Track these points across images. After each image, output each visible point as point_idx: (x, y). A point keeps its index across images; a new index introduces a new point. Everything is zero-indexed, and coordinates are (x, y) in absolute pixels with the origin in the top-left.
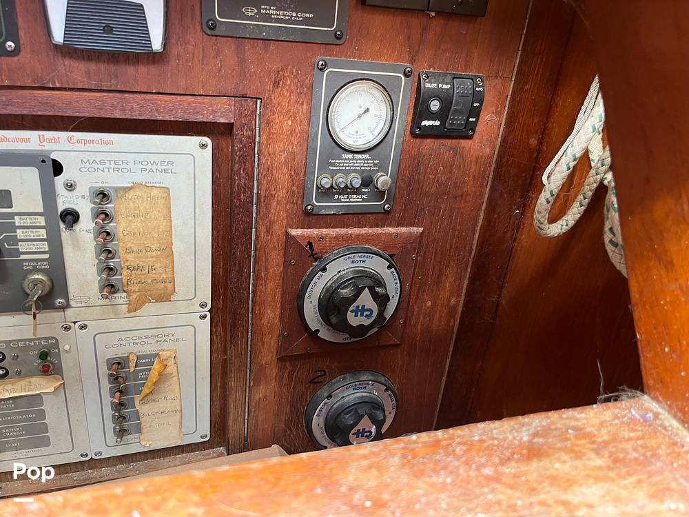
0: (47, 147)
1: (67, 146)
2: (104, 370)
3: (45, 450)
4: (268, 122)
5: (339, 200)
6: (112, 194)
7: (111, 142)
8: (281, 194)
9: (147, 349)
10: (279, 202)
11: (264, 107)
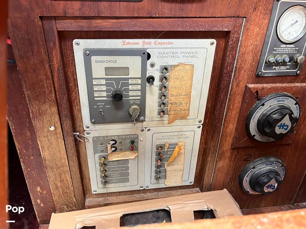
0: (146, 46)
1: (154, 46)
2: (155, 150)
3: (127, 184)
4: (248, 29)
5: (275, 69)
6: (169, 68)
7: (172, 43)
8: (247, 66)
9: (173, 141)
10: (245, 71)
11: (247, 22)
